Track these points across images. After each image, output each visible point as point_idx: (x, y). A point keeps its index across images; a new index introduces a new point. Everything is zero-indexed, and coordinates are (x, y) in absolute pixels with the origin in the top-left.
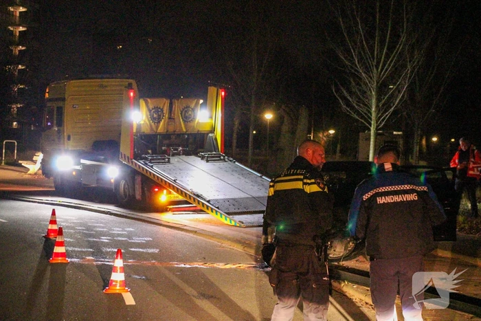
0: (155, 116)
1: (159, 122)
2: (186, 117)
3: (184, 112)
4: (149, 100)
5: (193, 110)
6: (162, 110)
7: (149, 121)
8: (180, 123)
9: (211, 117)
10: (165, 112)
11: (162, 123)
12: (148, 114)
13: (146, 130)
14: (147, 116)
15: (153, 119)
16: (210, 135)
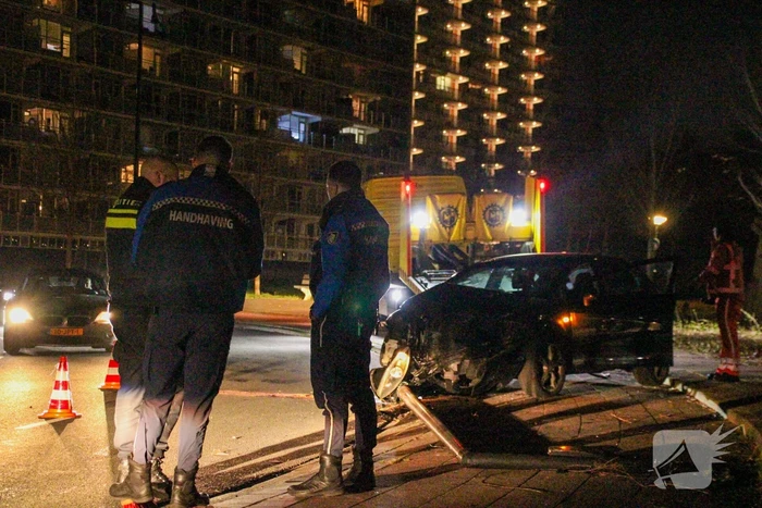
0: (446, 218)
1: (452, 226)
2: (491, 220)
3: (487, 213)
4: (437, 197)
5: (502, 209)
6: (456, 210)
7: (438, 226)
8: (483, 228)
9: (530, 219)
10: (460, 212)
11: (456, 228)
12: (436, 215)
13: (434, 237)
14: (434, 218)
15: (443, 222)
16: (527, 244)
